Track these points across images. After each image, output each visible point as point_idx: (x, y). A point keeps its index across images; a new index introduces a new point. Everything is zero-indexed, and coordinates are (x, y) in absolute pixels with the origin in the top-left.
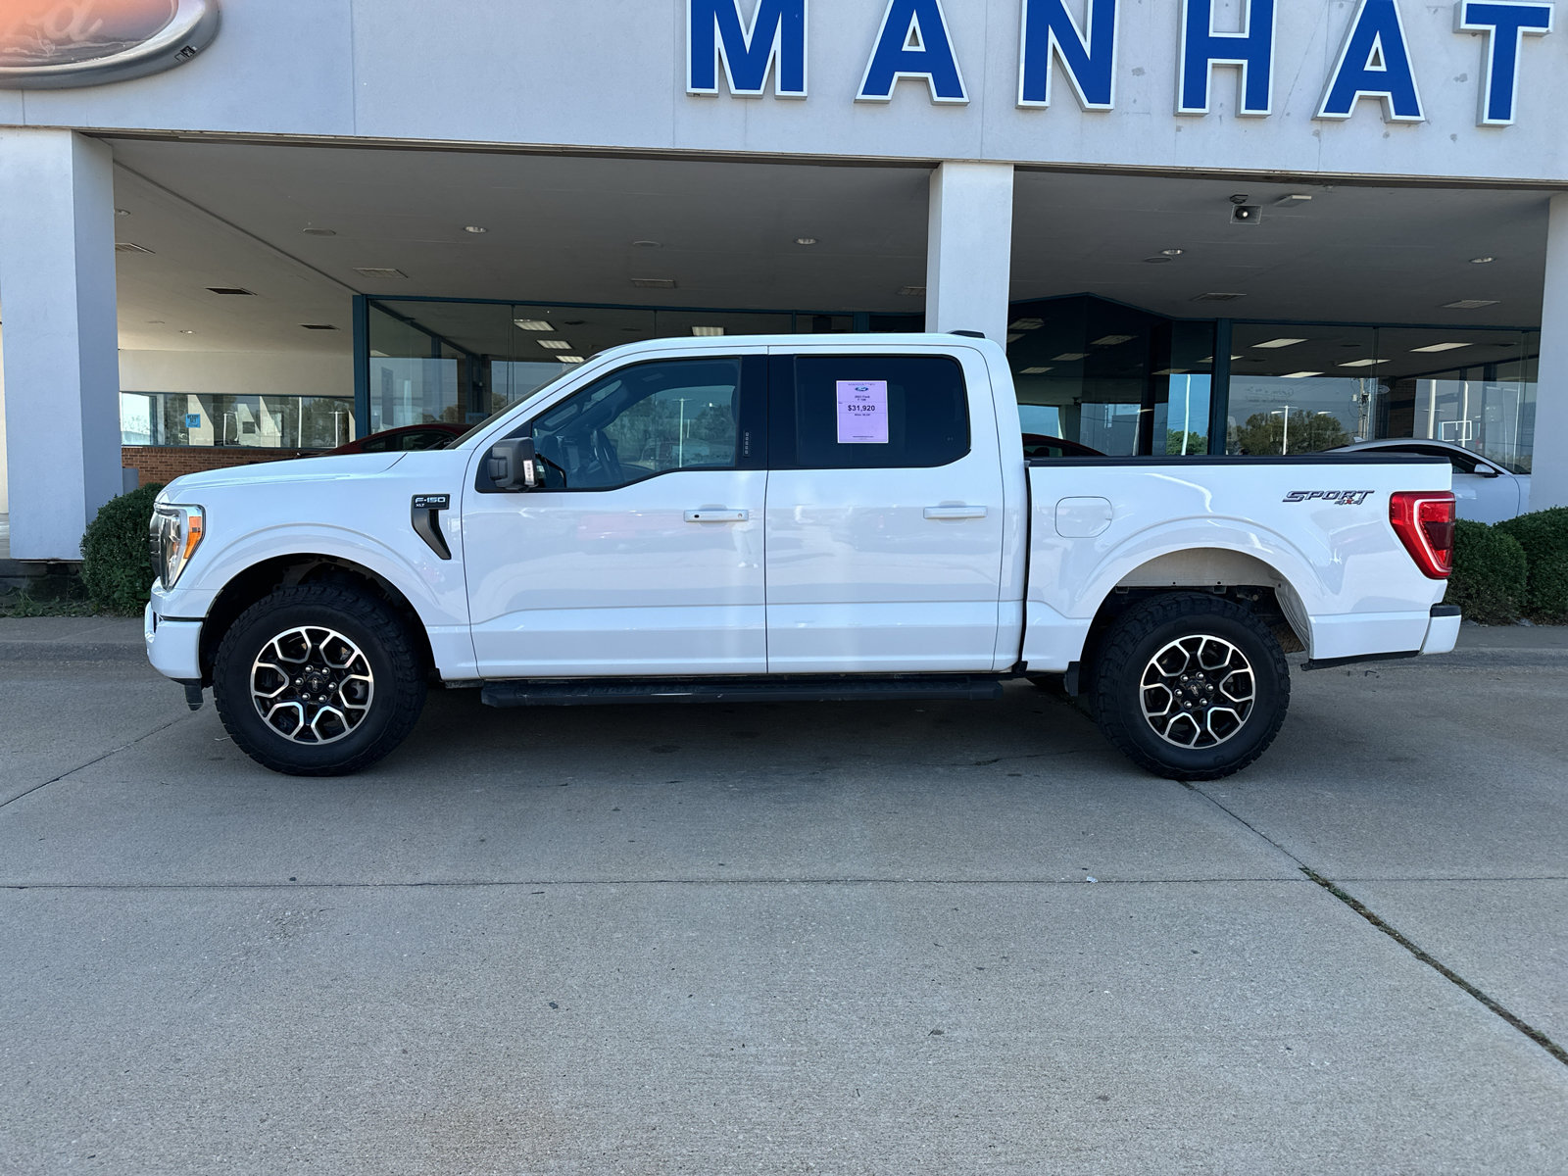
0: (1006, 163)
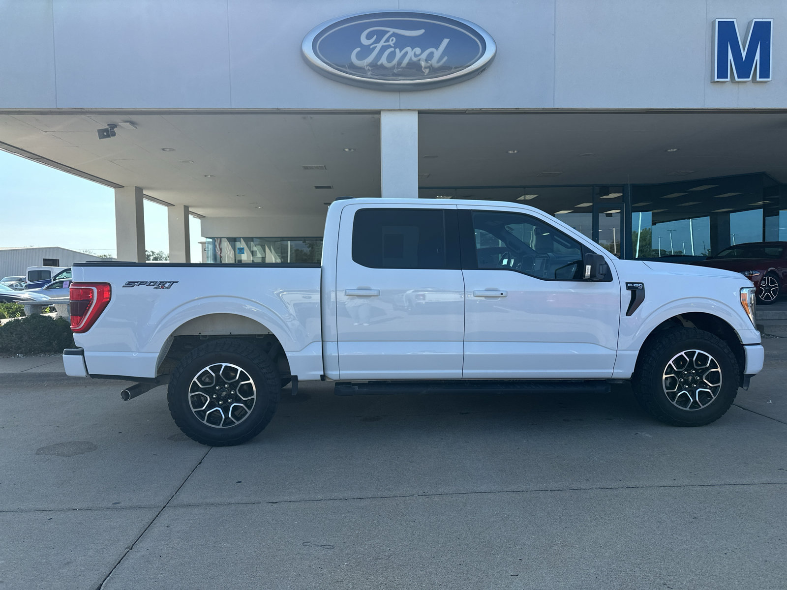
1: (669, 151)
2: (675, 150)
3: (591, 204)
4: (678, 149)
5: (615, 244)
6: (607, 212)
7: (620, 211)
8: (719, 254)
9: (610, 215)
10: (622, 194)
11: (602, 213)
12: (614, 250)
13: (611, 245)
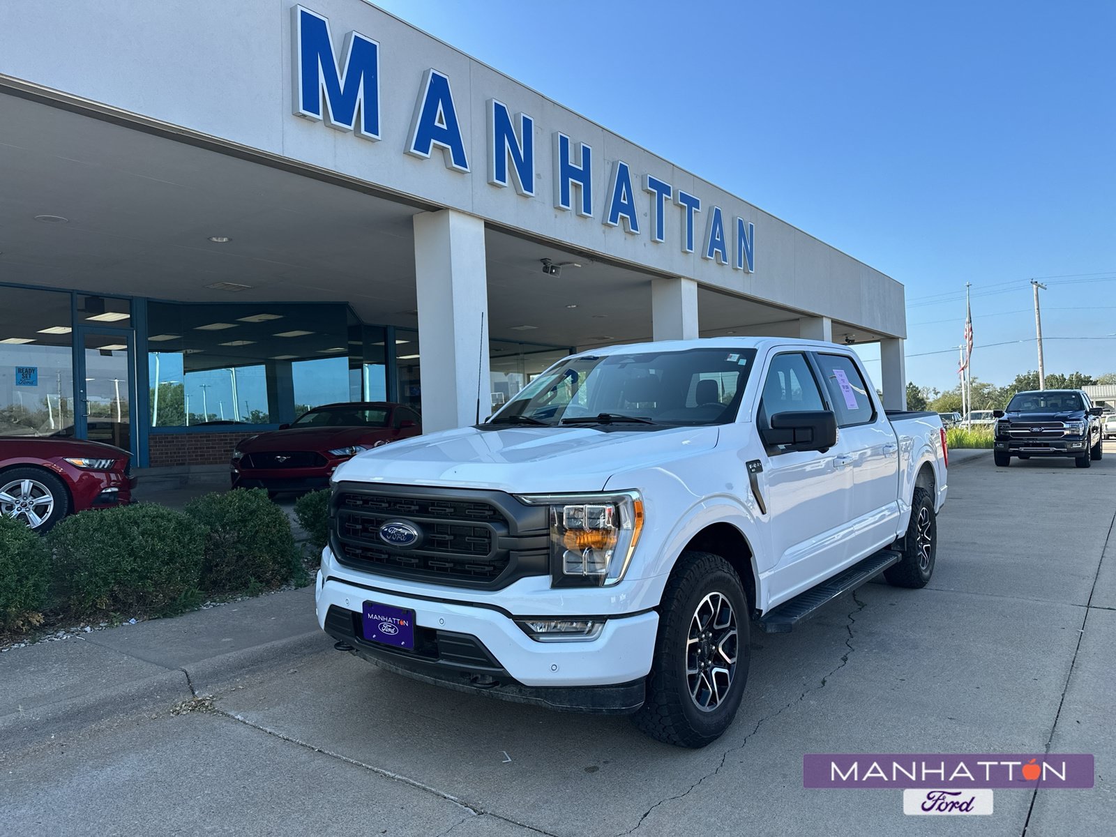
0: (480, 218)
1: (214, 239)
2: (225, 240)
3: (69, 330)
4: (230, 240)
5: (118, 401)
6: (102, 348)
7: (125, 347)
8: (298, 420)
9: (108, 353)
10: (129, 316)
11: (94, 347)
12: (117, 413)
13: (111, 405)
